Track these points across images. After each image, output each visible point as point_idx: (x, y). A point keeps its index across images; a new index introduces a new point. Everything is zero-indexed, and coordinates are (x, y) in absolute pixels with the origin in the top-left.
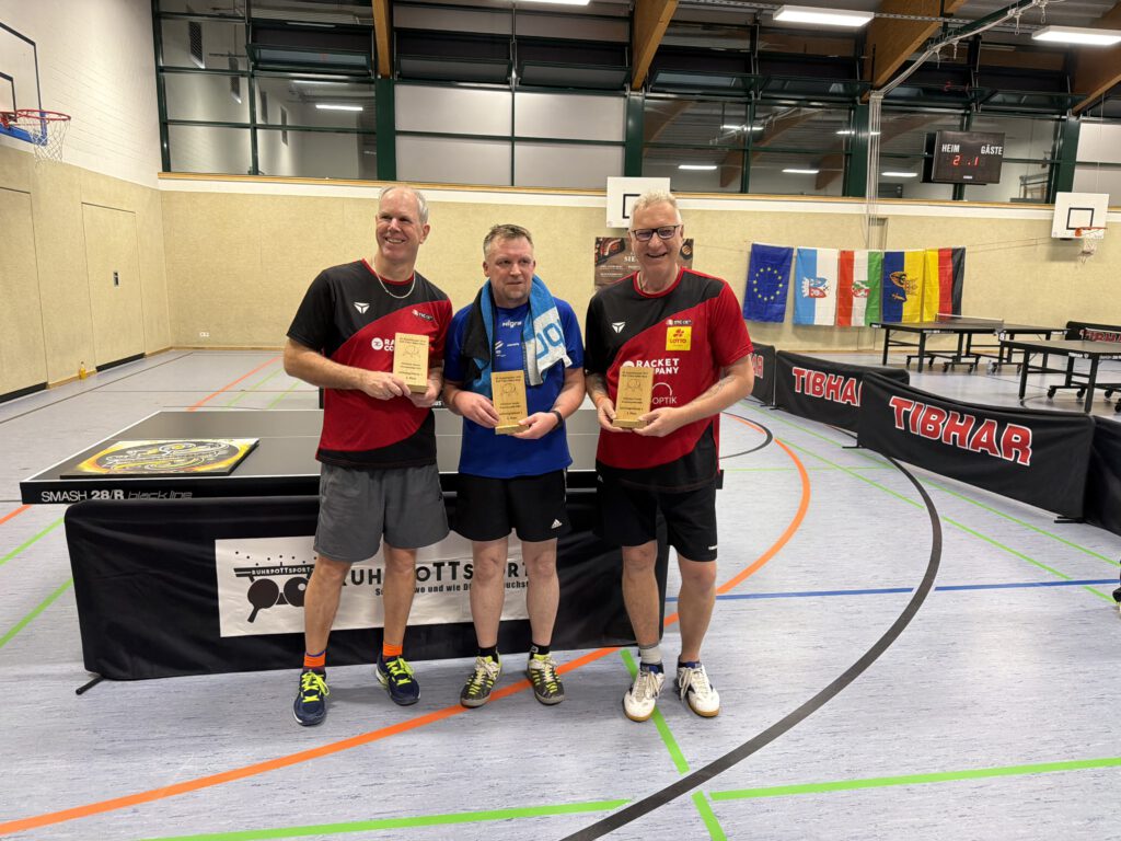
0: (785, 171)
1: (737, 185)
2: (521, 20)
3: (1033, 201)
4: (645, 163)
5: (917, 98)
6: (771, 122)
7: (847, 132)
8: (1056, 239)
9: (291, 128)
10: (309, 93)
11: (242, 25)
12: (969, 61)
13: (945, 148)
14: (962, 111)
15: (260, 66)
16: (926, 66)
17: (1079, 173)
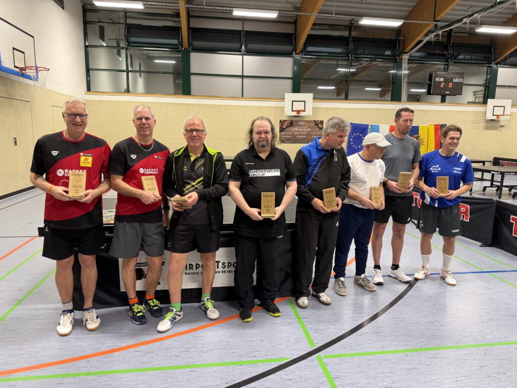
0: (366, 89)
1: (343, 96)
2: (246, 23)
3: (478, 103)
4: (302, 86)
5: (424, 57)
6: (359, 68)
7: (393, 72)
8: (488, 120)
9: (143, 72)
10: (151, 55)
11: (122, 27)
12: (447, 41)
13: (437, 79)
14: (445, 63)
15: (131, 44)
16: (428, 43)
17: (498, 90)
